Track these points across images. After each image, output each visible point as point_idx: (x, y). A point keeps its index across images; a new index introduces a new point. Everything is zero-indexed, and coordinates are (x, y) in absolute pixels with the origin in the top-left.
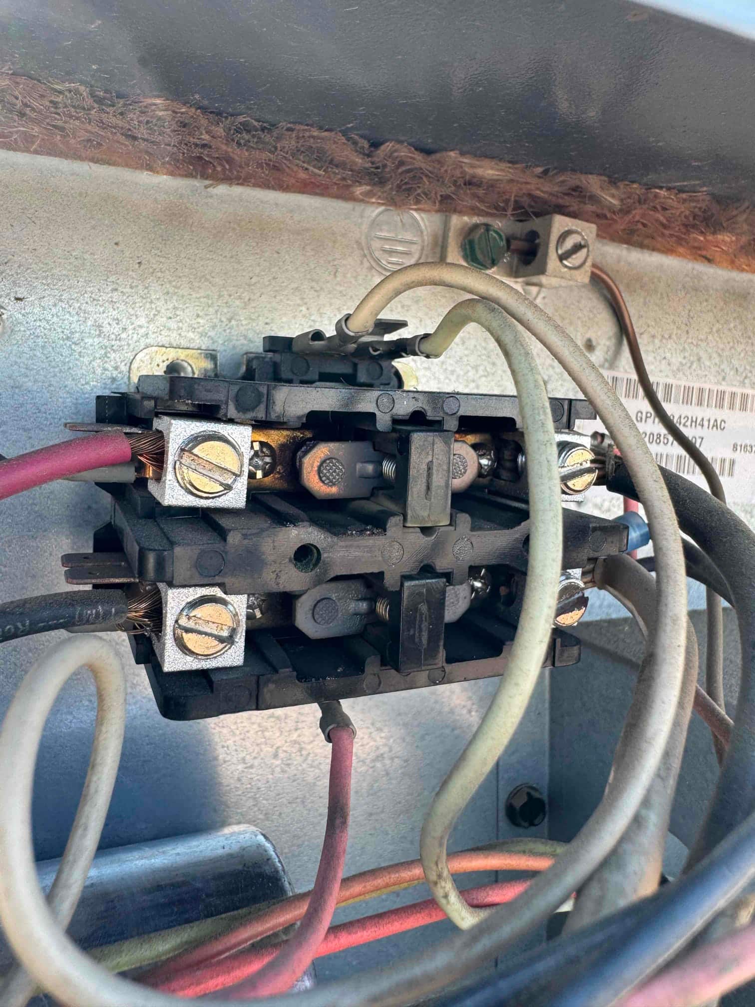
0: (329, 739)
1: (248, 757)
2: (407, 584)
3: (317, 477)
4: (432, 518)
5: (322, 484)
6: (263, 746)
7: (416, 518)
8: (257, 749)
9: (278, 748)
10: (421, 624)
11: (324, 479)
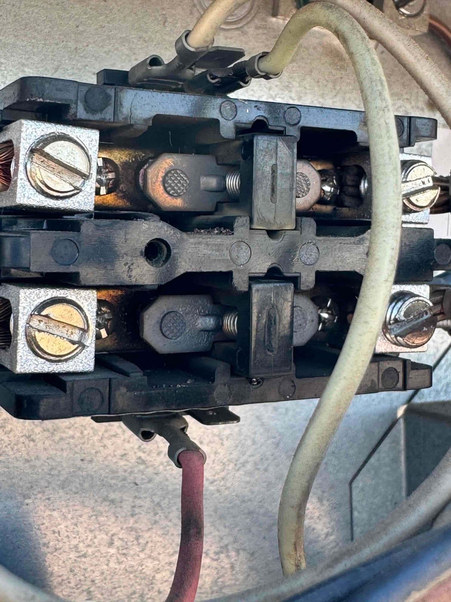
0: (179, 464)
1: (81, 545)
2: (256, 287)
3: (162, 187)
4: (278, 221)
5: (167, 195)
6: (97, 533)
7: (263, 221)
8: (90, 536)
9: (113, 535)
10: (270, 327)
11: (169, 189)
